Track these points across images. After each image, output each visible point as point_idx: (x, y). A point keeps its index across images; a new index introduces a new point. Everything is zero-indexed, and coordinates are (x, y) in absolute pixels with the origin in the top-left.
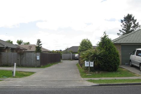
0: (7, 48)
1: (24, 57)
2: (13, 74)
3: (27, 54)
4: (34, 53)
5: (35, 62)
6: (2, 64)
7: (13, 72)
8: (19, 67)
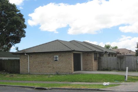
0: (106, 52)
1: (124, 61)
2: (125, 78)
3: (127, 58)
4: (133, 57)
5: (135, 66)
6: (102, 68)
7: (125, 76)
8: (119, 71)
